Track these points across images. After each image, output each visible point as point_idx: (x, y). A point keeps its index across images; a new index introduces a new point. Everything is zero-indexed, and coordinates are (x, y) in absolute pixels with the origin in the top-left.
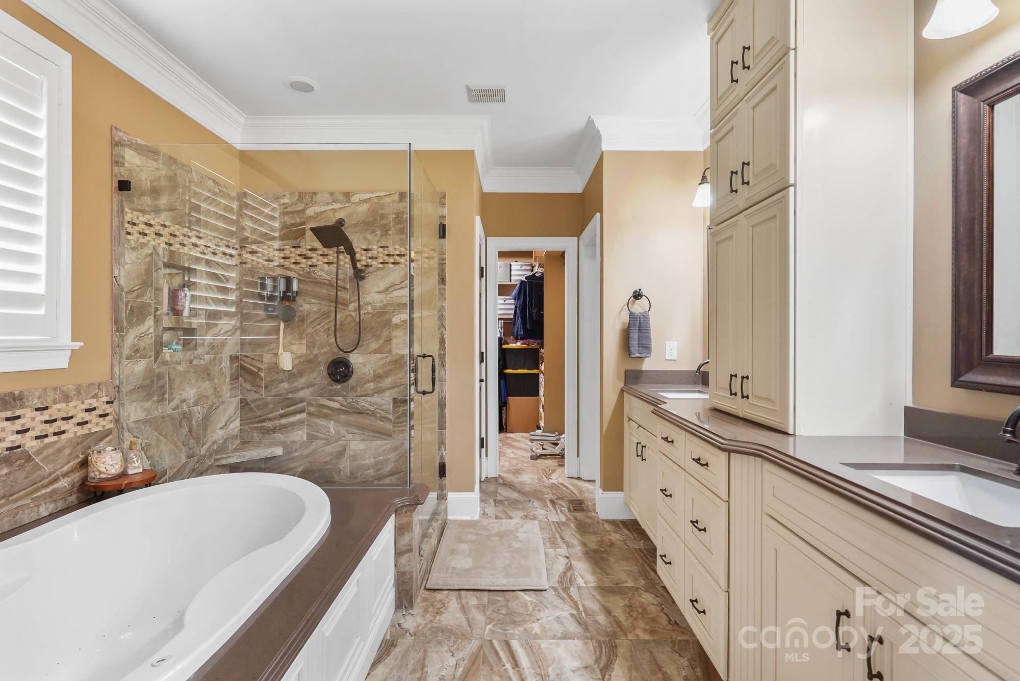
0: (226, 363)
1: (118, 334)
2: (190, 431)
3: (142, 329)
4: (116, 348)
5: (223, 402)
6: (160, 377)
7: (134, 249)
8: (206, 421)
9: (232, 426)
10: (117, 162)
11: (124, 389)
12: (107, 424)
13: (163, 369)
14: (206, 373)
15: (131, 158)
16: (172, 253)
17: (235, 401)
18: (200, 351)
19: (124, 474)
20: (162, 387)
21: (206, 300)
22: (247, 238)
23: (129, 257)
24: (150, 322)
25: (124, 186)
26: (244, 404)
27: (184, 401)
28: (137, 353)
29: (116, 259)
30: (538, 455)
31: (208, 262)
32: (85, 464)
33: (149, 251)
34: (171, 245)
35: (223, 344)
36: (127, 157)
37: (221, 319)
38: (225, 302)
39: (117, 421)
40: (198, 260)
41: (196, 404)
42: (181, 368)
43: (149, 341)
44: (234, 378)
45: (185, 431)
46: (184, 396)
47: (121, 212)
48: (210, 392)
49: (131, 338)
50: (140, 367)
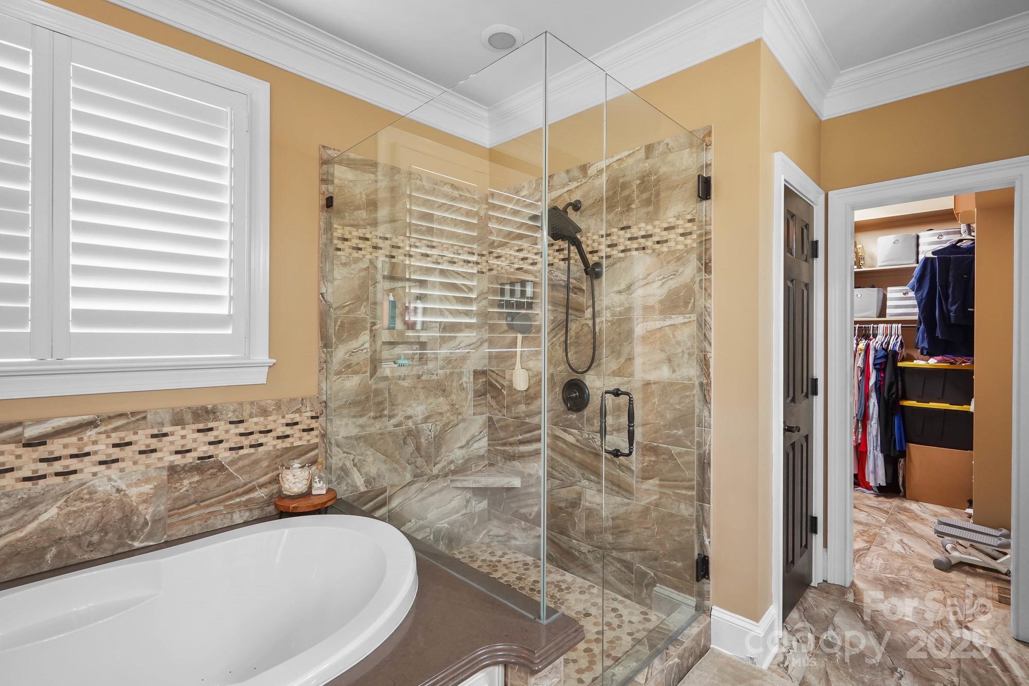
0: (468, 380)
1: (325, 350)
2: (418, 449)
3: (354, 344)
4: (324, 365)
5: (464, 420)
6: (377, 392)
7: (344, 265)
8: (439, 440)
9: (476, 446)
10: (326, 180)
11: (332, 405)
12: (299, 439)
13: (382, 385)
14: (440, 388)
15: (341, 173)
16: (393, 266)
17: (481, 420)
18: (431, 365)
19: (308, 494)
20: (381, 403)
21: (441, 312)
22: (494, 242)
23: (339, 273)
24: (365, 337)
25: (329, 202)
26: (491, 423)
27: (409, 417)
28: (348, 368)
29: (324, 276)
30: (953, 562)
31: (443, 272)
32: (276, 480)
33: (364, 264)
34: (393, 257)
35: (464, 358)
36: (337, 174)
37: (461, 331)
38: (467, 313)
39: (324, 436)
40: (429, 271)
41: (426, 419)
42: (405, 384)
43: (363, 357)
44: (480, 394)
45: (411, 448)
46: (410, 412)
47: (329, 228)
48: (445, 408)
49: (340, 353)
50: (352, 383)
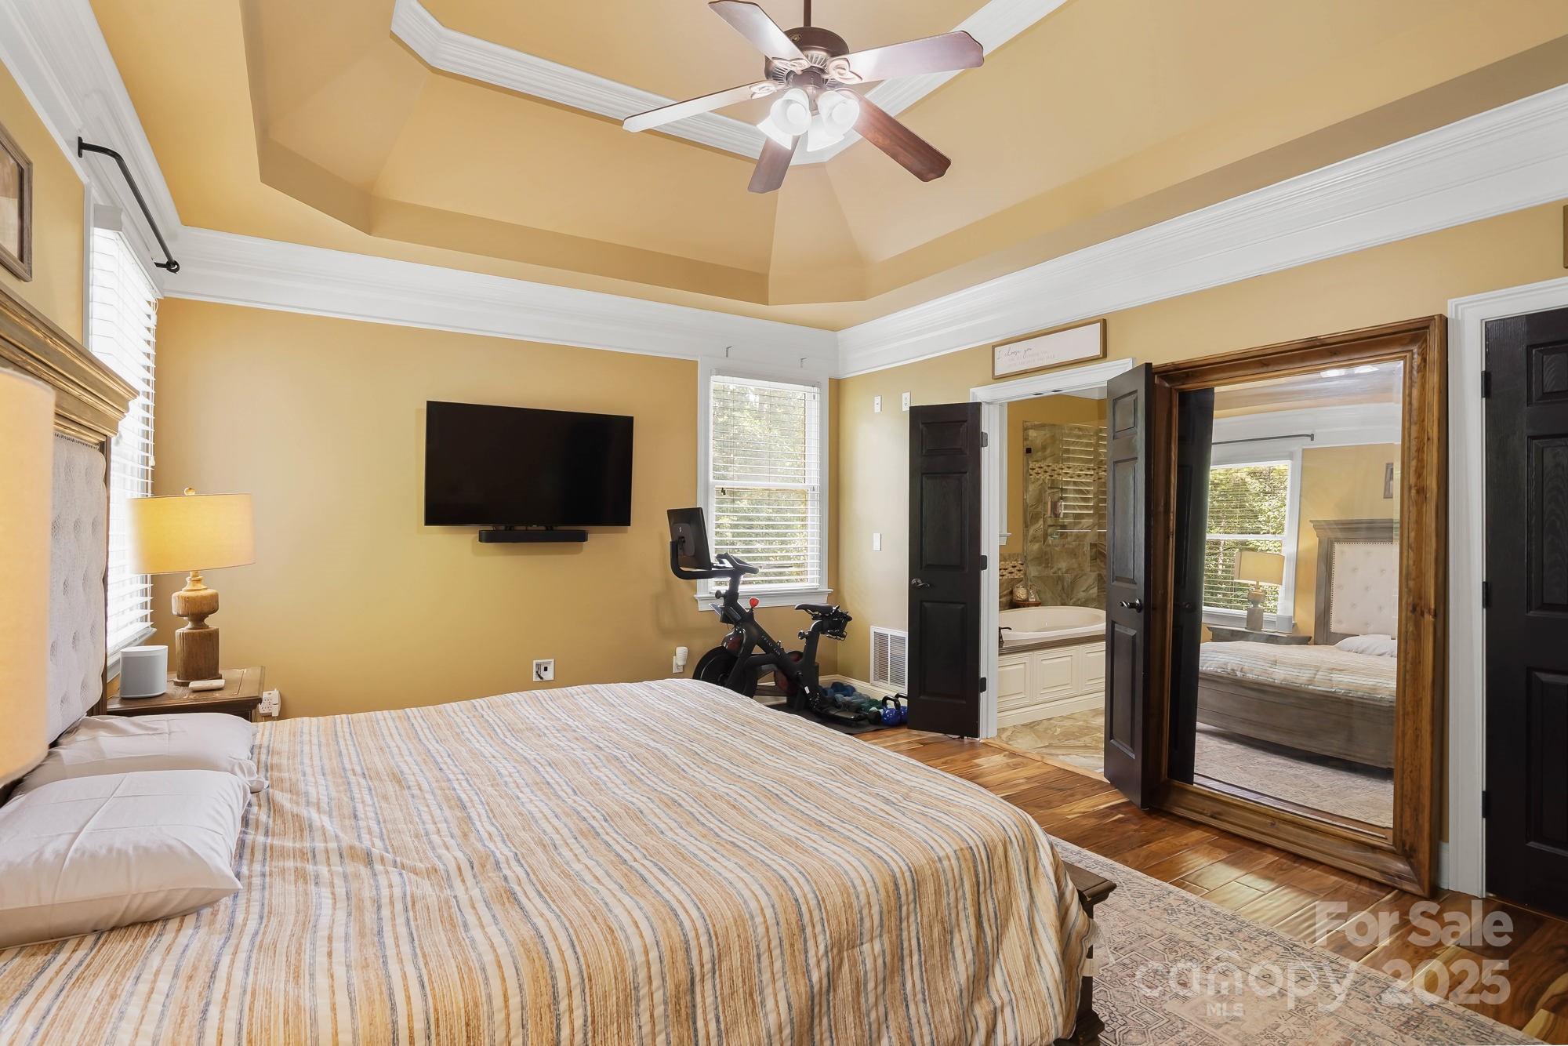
0: (1087, 548)
1: (1026, 528)
2: (1063, 588)
3: (1038, 525)
4: (1025, 536)
5: (1085, 574)
6: (1046, 553)
7: (1033, 483)
8: (1074, 583)
9: (1091, 591)
10: (1026, 439)
11: (1029, 558)
12: (1020, 575)
13: (1048, 549)
14: (1073, 553)
15: (1032, 433)
16: (1053, 481)
17: (1094, 575)
18: (1069, 539)
19: (1027, 600)
20: (1047, 559)
21: (1074, 507)
22: (1102, 461)
23: (1031, 488)
24: (1041, 522)
25: (1029, 451)
26: (1100, 577)
27: (1059, 569)
28: (1035, 539)
29: (1026, 489)
31: (1075, 483)
32: (1012, 593)
33: (1040, 482)
34: (1052, 476)
35: (1085, 534)
36: (1030, 434)
37: (1083, 518)
38: (1087, 507)
39: (1025, 574)
40: (1068, 483)
41: (1067, 572)
42: (1057, 549)
43: (1040, 533)
44: (1093, 559)
45: (1060, 587)
46: (1060, 566)
47: (1028, 464)
48: (1076, 566)
49: (1031, 531)
50: (1036, 546)
